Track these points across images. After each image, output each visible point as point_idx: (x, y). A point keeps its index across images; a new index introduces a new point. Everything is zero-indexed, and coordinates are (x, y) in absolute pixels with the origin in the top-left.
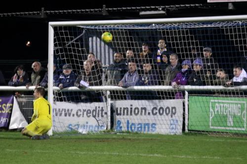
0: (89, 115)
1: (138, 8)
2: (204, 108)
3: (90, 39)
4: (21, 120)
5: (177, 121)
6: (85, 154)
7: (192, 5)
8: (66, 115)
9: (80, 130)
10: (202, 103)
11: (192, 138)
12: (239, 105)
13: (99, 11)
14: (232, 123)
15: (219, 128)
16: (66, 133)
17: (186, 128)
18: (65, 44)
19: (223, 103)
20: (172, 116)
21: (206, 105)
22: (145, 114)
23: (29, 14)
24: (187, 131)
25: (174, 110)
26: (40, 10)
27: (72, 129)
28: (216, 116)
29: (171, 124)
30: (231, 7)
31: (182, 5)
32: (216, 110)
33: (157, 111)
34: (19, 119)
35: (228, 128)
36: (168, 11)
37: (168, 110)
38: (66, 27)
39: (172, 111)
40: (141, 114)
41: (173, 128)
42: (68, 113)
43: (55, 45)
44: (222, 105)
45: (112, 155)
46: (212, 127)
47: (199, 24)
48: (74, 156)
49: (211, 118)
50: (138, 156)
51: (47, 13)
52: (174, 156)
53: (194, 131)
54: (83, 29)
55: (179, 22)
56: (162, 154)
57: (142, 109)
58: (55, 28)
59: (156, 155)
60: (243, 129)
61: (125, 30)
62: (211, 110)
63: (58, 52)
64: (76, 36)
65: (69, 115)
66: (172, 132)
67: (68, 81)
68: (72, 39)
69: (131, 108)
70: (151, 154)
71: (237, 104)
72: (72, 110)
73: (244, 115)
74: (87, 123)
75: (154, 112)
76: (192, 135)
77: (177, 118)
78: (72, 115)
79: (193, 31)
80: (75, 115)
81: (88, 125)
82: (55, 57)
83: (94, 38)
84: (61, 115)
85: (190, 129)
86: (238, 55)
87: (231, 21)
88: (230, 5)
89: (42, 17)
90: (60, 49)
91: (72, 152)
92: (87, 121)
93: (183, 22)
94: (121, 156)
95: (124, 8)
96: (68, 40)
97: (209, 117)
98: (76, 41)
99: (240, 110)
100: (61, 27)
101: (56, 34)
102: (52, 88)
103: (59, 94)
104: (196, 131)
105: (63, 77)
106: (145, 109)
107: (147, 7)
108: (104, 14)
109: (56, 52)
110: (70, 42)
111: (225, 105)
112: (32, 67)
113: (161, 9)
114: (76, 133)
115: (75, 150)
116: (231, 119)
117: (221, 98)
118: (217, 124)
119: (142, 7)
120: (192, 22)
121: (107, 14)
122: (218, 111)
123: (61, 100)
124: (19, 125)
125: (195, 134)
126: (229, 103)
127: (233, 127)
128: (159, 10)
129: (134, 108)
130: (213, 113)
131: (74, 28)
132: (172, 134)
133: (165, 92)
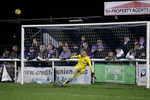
0: (43, 74)
1: (68, 18)
2: (102, 70)
3: (44, 34)
4: (8, 77)
5: (88, 77)
6: (39, 94)
7: (96, 17)
8: (30, 74)
9: (38, 82)
10: (101, 68)
11: (95, 86)
12: (120, 69)
13: (48, 19)
14: (117, 78)
15: (110, 81)
16: (31, 83)
17: (93, 81)
18: (30, 37)
19: (112, 68)
20: (85, 75)
21: (103, 69)
22: (72, 73)
23: (12, 21)
24: (93, 82)
25: (86, 72)
26: (18, 19)
27: (34, 81)
29: (85, 79)
30: (116, 18)
31: (91, 17)
32: (108, 71)
34: (6, 76)
35: (114, 81)
36: (84, 20)
38: (30, 28)
39: (85, 72)
40: (70, 74)
41: (86, 81)
42: (32, 73)
43: (25, 37)
44: (112, 69)
45: (53, 95)
46: (106, 81)
47: (99, 27)
48: (33, 95)
49: (106, 75)
50: (66, 95)
51: (21, 21)
52: (85, 95)
53: (97, 82)
54: (39, 29)
55: (89, 26)
56: (79, 94)
57: (70, 71)
58: (25, 28)
59: (76, 95)
61: (61, 30)
62: (106, 71)
63: (26, 41)
66: (85, 83)
68: (34, 34)
69: (64, 71)
70: (73, 94)
71: (119, 68)
72: (34, 71)
73: (123, 74)
74: (42, 78)
76: (96, 84)
77: (88, 76)
78: (34, 74)
80: (36, 74)
81: (42, 79)
82: (25, 44)
83: (46, 34)
84: (28, 74)
85: (95, 81)
86: (120, 43)
87: (116, 25)
88: (116, 17)
89: (19, 23)
90: (27, 39)
92: (41, 77)
94: (58, 95)
95: (61, 18)
96: (31, 35)
97: (105, 75)
98: (36, 35)
99: (121, 72)
100: (28, 28)
101: (25, 32)
102: (23, 60)
104: (98, 82)
106: (72, 71)
107: (73, 18)
108: (51, 21)
110: (33, 36)
111: (113, 69)
112: (13, 49)
113: (80, 19)
114: (36, 83)
115: (34, 92)
116: (116, 76)
117: (111, 65)
118: (109, 79)
119: (71, 18)
121: (52, 21)
122: (109, 72)
124: (6, 79)
125: (98, 84)
126: (115, 68)
127: (117, 80)
128: (79, 19)
129: (66, 70)
130: (107, 73)
131: (35, 28)
132: (86, 84)
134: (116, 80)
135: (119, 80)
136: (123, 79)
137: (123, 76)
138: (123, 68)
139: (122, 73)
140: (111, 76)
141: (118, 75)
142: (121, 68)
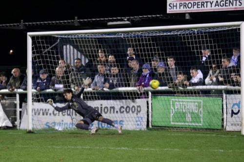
0: (64, 114)
1: (106, 19)
2: (165, 106)
3: (65, 47)
4: (5, 119)
5: (142, 118)
6: (60, 149)
7: (153, 16)
8: (43, 114)
9: (57, 128)
10: (164, 102)
11: (155, 133)
12: (196, 103)
13: (72, 22)
14: (190, 119)
15: (180, 124)
16: (44, 130)
17: (150, 124)
18: (41, 52)
19: (183, 102)
20: (137, 114)
21: (168, 103)
22: (114, 112)
23: (10, 26)
24: (150, 126)
25: (139, 108)
26: (20, 22)
27: (49, 126)
28: (176, 113)
29: (136, 121)
30: (188, 17)
31: (145, 16)
33: (124, 110)
34: (3, 118)
35: (187, 124)
36: (132, 21)
37: (133, 108)
38: (42, 37)
39: (137, 110)
40: (110, 113)
41: (138, 125)
42: (45, 113)
43: (33, 53)
44: (181, 103)
45: (84, 149)
46: (172, 123)
47: (160, 32)
48: (50, 150)
49: (172, 115)
50: (107, 149)
51: (25, 25)
52: (139, 149)
53: (157, 126)
54: (57, 38)
55: (142, 31)
56: (128, 147)
57: (111, 107)
58: (33, 38)
59: (123, 148)
60: (200, 124)
61: (94, 38)
63: (35, 59)
64: (51, 44)
65: (47, 114)
67: (44, 84)
68: (48, 47)
69: (101, 108)
70: (119, 147)
71: (195, 102)
72: (49, 110)
73: (201, 111)
74: (63, 121)
75: (122, 111)
76: (155, 130)
77: (142, 116)
78: (49, 114)
79: (155, 39)
80: (52, 114)
82: (33, 63)
83: (68, 46)
84: (39, 114)
85: (153, 125)
86: (195, 59)
87: (188, 29)
88: (187, 15)
89: (22, 28)
90: (38, 56)
91: (49, 147)
92: (62, 119)
93: (146, 31)
94: (92, 149)
95: (93, 19)
96: (44, 48)
97: (170, 114)
98: (51, 49)
99: (197, 108)
100: (38, 37)
101: (34, 43)
102: (31, 91)
103: (37, 96)
104: (159, 126)
105: (40, 81)
106: (113, 108)
107: (114, 18)
108: (76, 25)
109: (34, 59)
110: (46, 50)
111: (184, 103)
112: (12, 73)
113: (126, 20)
114: (53, 130)
115: (52, 144)
116: (189, 116)
117: (181, 97)
118: (178, 120)
119: (110, 18)
120: (154, 30)
121: (79, 25)
123: (39, 101)
124: (3, 123)
125: (158, 130)
126: (188, 102)
127: (191, 122)
128: (125, 21)
129: (103, 107)
130: (174, 110)
131: (50, 37)
132: (137, 129)
133: (131, 93)
134: (189, 122)
135: (194, 122)
136: (202, 121)
137: (201, 116)
138: (201, 101)
139: (199, 110)
140: (181, 115)
141: (193, 113)
142: (198, 102)
